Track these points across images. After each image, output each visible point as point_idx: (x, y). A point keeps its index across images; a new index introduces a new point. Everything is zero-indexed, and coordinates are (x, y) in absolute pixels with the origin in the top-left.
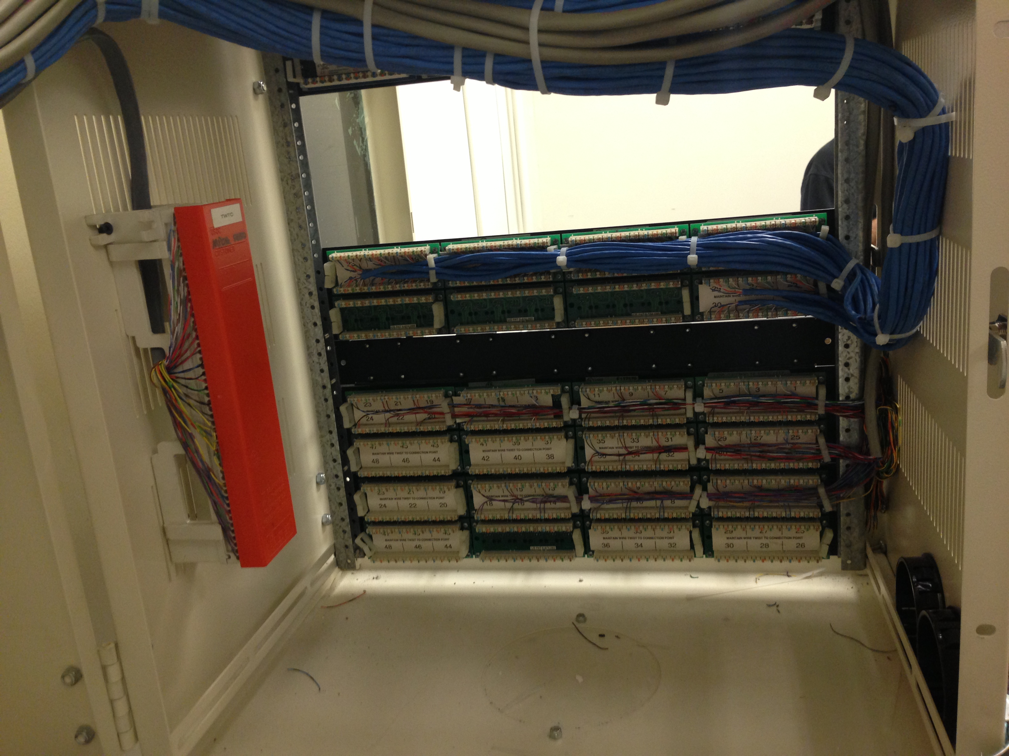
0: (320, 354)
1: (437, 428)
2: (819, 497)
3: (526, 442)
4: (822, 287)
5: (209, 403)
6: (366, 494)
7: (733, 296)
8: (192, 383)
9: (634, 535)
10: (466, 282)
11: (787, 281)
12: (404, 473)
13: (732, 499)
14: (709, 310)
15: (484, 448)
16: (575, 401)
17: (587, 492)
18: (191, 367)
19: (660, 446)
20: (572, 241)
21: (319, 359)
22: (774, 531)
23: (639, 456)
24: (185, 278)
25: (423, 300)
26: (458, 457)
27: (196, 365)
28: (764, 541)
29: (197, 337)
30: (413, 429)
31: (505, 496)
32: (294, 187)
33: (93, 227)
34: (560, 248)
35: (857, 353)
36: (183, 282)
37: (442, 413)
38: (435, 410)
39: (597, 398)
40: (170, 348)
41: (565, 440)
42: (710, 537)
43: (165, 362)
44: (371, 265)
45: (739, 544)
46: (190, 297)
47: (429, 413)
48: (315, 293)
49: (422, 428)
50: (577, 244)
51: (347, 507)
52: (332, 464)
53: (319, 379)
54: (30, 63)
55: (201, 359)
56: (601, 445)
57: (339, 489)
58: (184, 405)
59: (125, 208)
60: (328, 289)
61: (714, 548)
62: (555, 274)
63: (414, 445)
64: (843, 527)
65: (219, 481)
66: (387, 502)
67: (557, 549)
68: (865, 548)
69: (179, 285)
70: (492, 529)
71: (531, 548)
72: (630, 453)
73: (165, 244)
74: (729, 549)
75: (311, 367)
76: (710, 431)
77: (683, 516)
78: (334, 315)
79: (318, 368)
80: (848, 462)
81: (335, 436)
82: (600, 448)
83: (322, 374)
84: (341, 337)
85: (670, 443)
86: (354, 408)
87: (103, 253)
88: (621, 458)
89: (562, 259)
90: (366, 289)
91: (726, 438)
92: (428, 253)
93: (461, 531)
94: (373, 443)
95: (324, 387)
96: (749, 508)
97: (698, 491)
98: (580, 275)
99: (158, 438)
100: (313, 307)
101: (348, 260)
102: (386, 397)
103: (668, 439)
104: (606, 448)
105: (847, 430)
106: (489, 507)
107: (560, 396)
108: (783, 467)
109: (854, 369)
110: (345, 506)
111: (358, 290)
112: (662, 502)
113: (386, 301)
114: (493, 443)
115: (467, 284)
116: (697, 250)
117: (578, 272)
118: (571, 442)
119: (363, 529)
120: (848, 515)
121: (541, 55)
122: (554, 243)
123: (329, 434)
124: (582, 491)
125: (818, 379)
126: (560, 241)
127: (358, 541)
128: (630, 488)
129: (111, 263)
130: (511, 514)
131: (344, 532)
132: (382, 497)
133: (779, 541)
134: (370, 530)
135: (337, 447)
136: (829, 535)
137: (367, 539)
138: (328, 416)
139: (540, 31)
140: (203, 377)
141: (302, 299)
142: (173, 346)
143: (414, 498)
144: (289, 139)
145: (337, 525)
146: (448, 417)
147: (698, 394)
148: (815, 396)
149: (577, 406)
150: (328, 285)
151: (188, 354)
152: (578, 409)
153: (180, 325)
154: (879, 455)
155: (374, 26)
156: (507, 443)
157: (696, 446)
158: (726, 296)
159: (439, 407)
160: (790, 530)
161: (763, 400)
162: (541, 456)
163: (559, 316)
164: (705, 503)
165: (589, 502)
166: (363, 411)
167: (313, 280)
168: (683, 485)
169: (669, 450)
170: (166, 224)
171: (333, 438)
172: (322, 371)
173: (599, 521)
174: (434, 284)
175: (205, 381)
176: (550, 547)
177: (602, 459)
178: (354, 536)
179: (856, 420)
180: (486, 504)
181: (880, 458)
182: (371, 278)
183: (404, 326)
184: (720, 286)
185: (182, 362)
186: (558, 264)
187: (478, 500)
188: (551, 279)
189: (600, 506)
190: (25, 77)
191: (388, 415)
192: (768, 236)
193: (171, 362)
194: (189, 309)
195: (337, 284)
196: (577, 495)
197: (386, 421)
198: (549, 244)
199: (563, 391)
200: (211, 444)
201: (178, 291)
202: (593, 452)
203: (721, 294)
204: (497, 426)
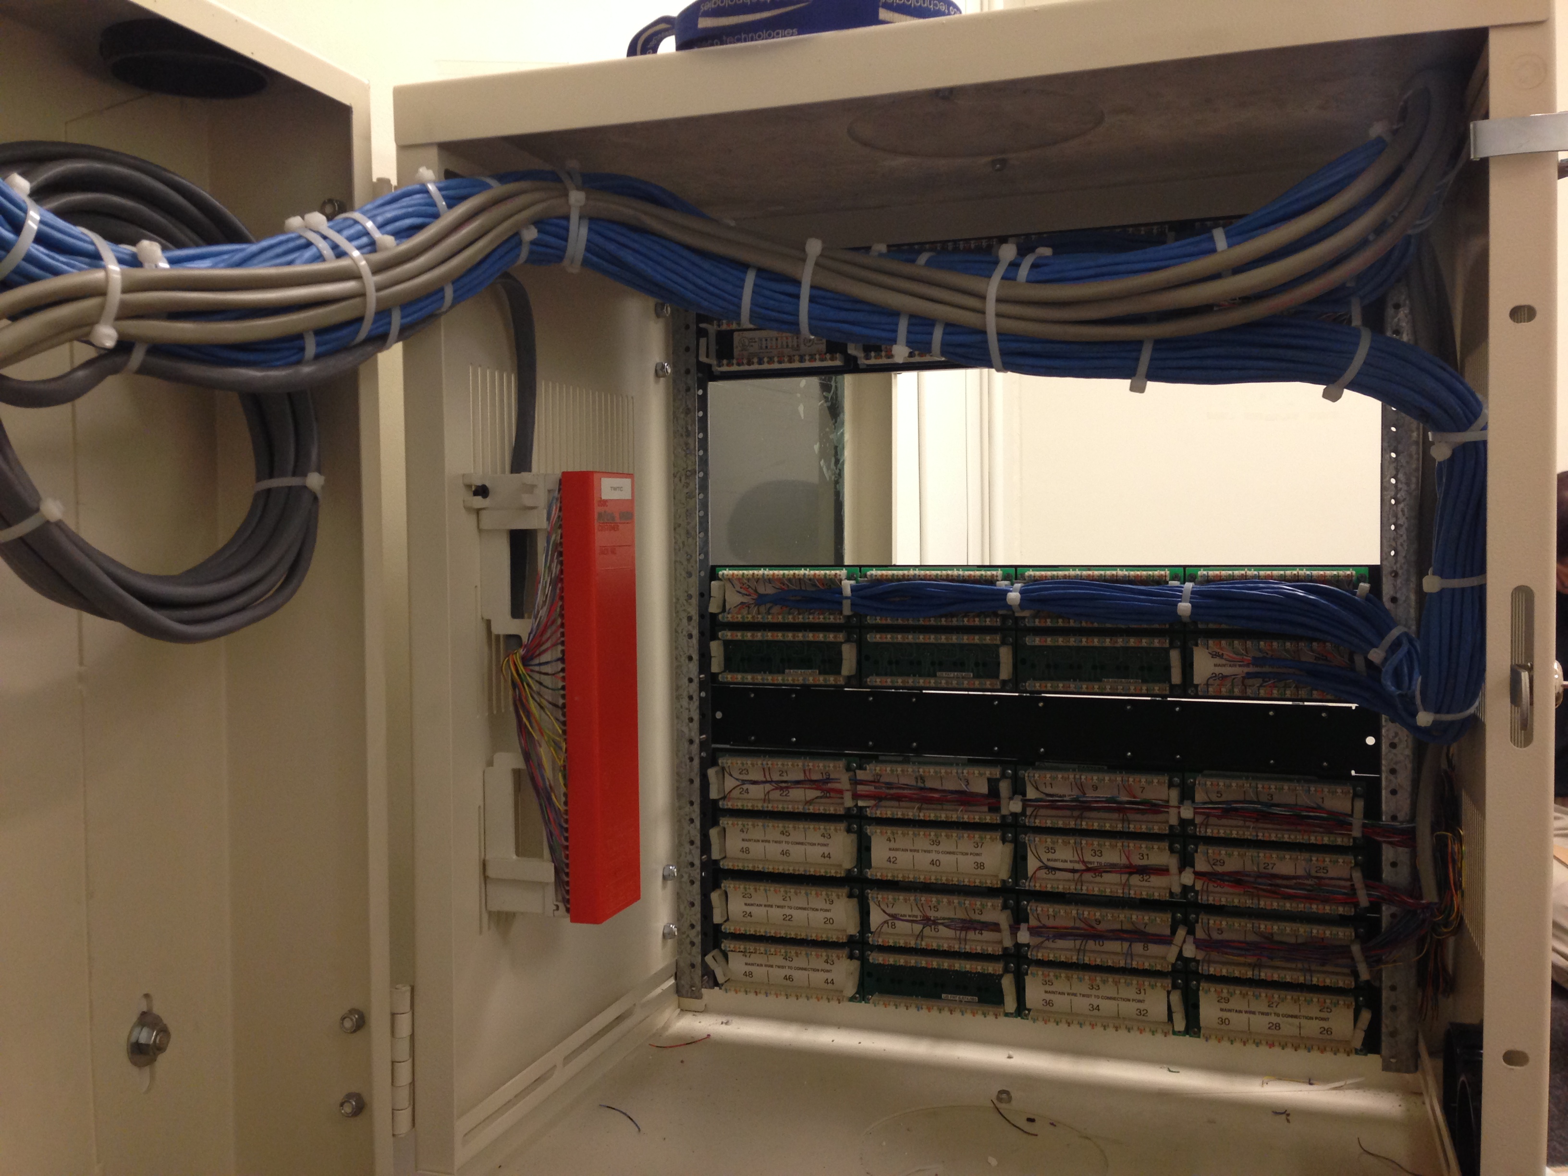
0: (691, 698)
1: (832, 810)
2: (1353, 959)
3: (949, 841)
4: (1359, 661)
5: (564, 706)
6: (726, 893)
7: (1240, 666)
8: (547, 680)
9: (1088, 992)
10: (889, 619)
11: (1312, 651)
12: (780, 869)
13: (1229, 951)
14: (1205, 682)
15: (892, 845)
16: (1018, 789)
17: (1027, 920)
18: (549, 660)
19: (1131, 864)
20: (1030, 576)
21: (689, 704)
22: (1288, 1004)
23: (1101, 876)
24: (560, 554)
25: (831, 637)
26: (855, 855)
27: (555, 658)
28: (1274, 1019)
29: (562, 625)
30: (800, 808)
31: (914, 916)
32: (687, 485)
33: (469, 486)
34: (1012, 584)
35: (1408, 756)
36: (557, 558)
37: (840, 792)
38: (830, 786)
39: (1049, 790)
40: (530, 634)
41: (1001, 842)
42: (1196, 1006)
43: (522, 652)
44: (769, 590)
45: (1238, 1021)
46: (562, 576)
47: (822, 790)
48: (696, 618)
49: (811, 809)
50: (1037, 580)
51: (699, 909)
52: (687, 847)
53: (686, 730)
54: (449, 293)
55: (563, 652)
56: (1050, 856)
57: (692, 882)
58: (535, 707)
59: (503, 472)
60: (711, 614)
61: (1202, 1024)
62: (1004, 618)
63: (799, 831)
64: (1385, 1008)
65: (559, 804)
66: (753, 910)
67: (979, 1001)
68: (1416, 1042)
69: (552, 561)
70: (891, 959)
71: (943, 996)
72: (1088, 870)
73: (545, 512)
74: (1223, 1027)
75: (675, 715)
76: (1201, 848)
77: (1159, 968)
78: (716, 648)
79: (685, 716)
80: (1394, 909)
81: (697, 808)
82: (1048, 860)
83: (691, 724)
84: (720, 678)
85: (1144, 862)
86: (726, 775)
87: (473, 517)
88: (1077, 875)
89: (1014, 596)
90: (760, 619)
91: (1224, 863)
92: (844, 578)
93: (849, 960)
94: (745, 823)
95: (691, 742)
96: (1253, 966)
97: (1181, 932)
98: (1037, 620)
99: (496, 744)
100: (690, 636)
101: (740, 579)
102: (770, 763)
103: (1143, 856)
104: (1056, 860)
105: (1394, 865)
106: (890, 930)
107: (997, 781)
108: (1303, 910)
109: (1404, 779)
110: (698, 908)
111: (749, 618)
112: (1130, 945)
113: (783, 636)
114: (904, 838)
115: (889, 621)
116: (1191, 598)
117: (1034, 617)
118: (1008, 849)
119: (717, 945)
120: (1393, 988)
121: (997, 326)
122: (1006, 577)
123: (689, 805)
124: (1019, 918)
125: (1354, 790)
126: (1014, 576)
127: (709, 959)
128: (1085, 918)
129: (480, 530)
130: (919, 942)
131: (693, 944)
132: (749, 901)
133: (1296, 1021)
134: (726, 945)
135: (697, 823)
136: (1366, 1016)
137: (720, 957)
138: (691, 781)
139: (999, 300)
140: (561, 674)
141: (678, 625)
142: (534, 633)
143: (790, 908)
144: (690, 428)
145: (684, 933)
146: (848, 796)
147: (1187, 795)
148: (1350, 813)
149: (1020, 797)
150: (713, 608)
151: (548, 644)
152: (1022, 800)
153: (545, 608)
154: (1436, 900)
155: (813, 287)
156: (922, 839)
157: (1181, 869)
158: (1230, 666)
159: (837, 782)
160: (1311, 1006)
161: (1276, 810)
162: (966, 863)
163: (1005, 672)
164: (1190, 951)
165: (1027, 934)
166: (737, 779)
167: (695, 601)
168: (1159, 922)
169: (1144, 871)
170: (549, 491)
171: (694, 811)
172: (691, 720)
173: (1041, 963)
174: (848, 618)
175: (563, 679)
176: (969, 998)
177: (1050, 876)
178: (704, 954)
179: (1406, 850)
180: (886, 925)
181: (1436, 904)
182: (768, 605)
183: (803, 671)
184: (1221, 649)
185: (540, 655)
186: (1009, 602)
187: (876, 917)
188: (999, 624)
189: (1042, 942)
190: (440, 308)
191: (768, 787)
192: (1286, 588)
193: (527, 651)
194: (558, 591)
195: (724, 610)
196: (1012, 922)
197: (765, 796)
198: (999, 578)
199: (1004, 776)
200: (558, 758)
201: (550, 568)
202: (1039, 864)
203: (1223, 662)
204: (911, 814)
